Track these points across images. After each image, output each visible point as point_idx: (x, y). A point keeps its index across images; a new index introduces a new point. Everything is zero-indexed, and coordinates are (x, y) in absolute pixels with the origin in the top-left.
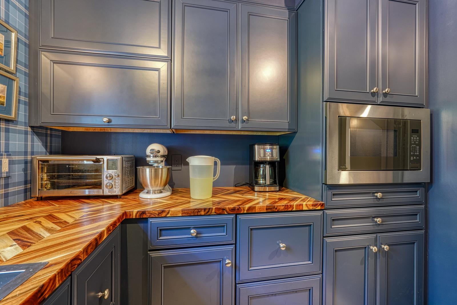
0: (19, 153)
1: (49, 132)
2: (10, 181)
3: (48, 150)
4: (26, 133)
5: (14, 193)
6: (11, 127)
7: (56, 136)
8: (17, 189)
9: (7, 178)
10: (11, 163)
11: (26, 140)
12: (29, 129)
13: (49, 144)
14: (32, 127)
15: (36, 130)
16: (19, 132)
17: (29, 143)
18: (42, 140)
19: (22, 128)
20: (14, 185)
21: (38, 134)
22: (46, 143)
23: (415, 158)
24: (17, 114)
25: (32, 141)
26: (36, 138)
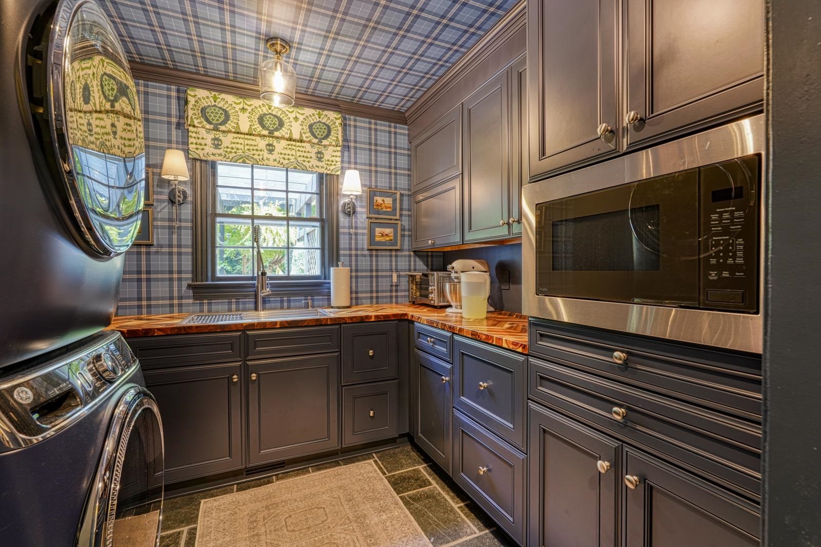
0: (405, 270)
1: (430, 254)
2: (399, 288)
3: (430, 268)
4: (410, 256)
5: (402, 296)
6: (399, 253)
7: (437, 256)
8: (403, 294)
9: (397, 286)
10: (399, 276)
11: (410, 261)
12: (412, 253)
13: (430, 263)
14: (414, 252)
15: (418, 253)
16: (405, 256)
17: (412, 263)
18: (423, 261)
19: (407, 253)
20: (402, 291)
21: (419, 256)
22: (428, 262)
23: (725, 274)
24: (402, 245)
25: (415, 261)
26: (417, 259)
